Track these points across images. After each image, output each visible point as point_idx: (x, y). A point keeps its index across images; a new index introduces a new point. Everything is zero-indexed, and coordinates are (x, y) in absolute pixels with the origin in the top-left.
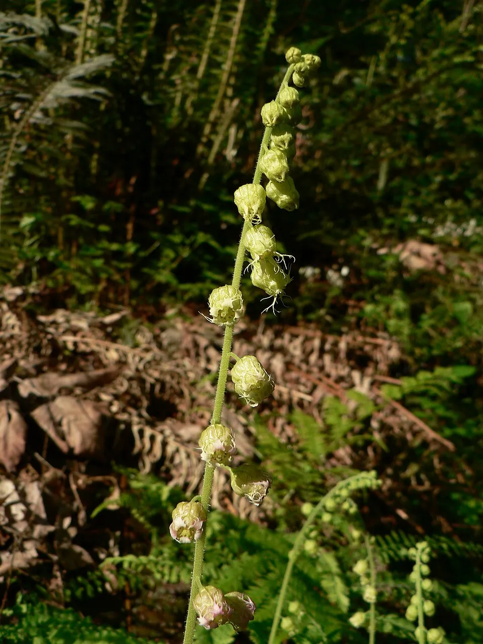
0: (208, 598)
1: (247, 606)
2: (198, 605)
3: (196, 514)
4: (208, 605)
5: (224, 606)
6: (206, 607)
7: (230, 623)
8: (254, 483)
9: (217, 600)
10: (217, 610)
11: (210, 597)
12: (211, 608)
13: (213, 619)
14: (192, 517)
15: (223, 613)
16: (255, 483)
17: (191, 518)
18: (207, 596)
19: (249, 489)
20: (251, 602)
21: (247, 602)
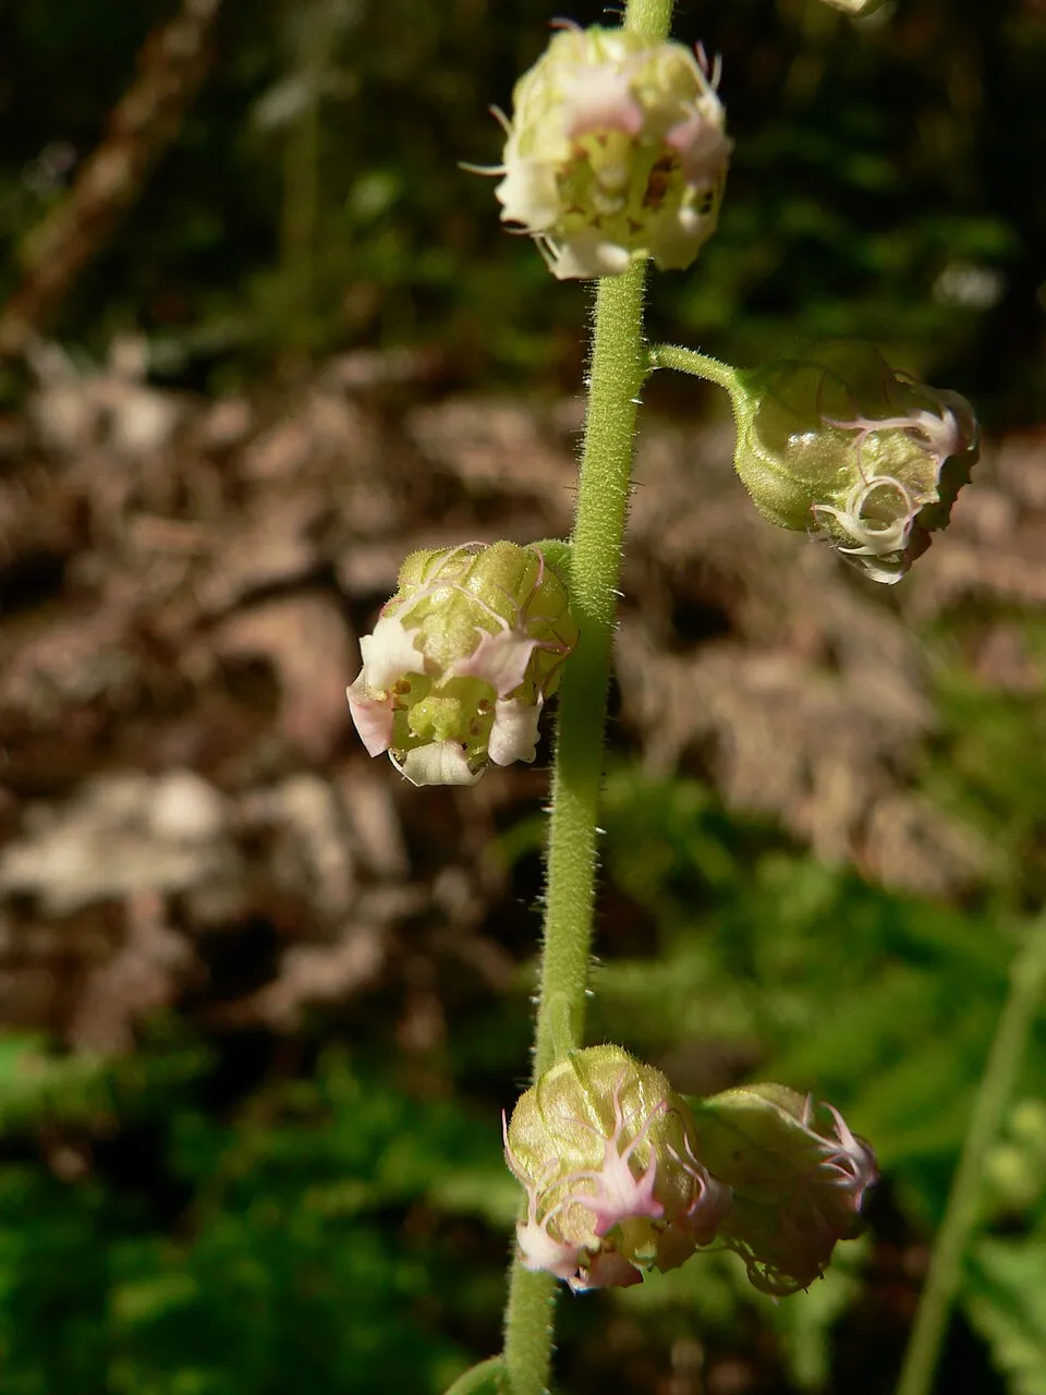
0: (582, 1118)
1: (827, 1165)
2: (527, 1151)
3: (500, 603)
4: (575, 1156)
5: (668, 1170)
6: (564, 1166)
7: (731, 1246)
8: (862, 423)
9: (632, 1128)
10: (621, 1190)
11: (591, 1111)
12: (588, 1174)
13: (594, 1243)
14: (474, 618)
15: (658, 1211)
16: (869, 426)
17: (460, 621)
18: (577, 1104)
19: (833, 461)
20: (849, 1145)
21: (832, 1146)
